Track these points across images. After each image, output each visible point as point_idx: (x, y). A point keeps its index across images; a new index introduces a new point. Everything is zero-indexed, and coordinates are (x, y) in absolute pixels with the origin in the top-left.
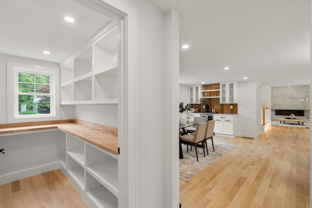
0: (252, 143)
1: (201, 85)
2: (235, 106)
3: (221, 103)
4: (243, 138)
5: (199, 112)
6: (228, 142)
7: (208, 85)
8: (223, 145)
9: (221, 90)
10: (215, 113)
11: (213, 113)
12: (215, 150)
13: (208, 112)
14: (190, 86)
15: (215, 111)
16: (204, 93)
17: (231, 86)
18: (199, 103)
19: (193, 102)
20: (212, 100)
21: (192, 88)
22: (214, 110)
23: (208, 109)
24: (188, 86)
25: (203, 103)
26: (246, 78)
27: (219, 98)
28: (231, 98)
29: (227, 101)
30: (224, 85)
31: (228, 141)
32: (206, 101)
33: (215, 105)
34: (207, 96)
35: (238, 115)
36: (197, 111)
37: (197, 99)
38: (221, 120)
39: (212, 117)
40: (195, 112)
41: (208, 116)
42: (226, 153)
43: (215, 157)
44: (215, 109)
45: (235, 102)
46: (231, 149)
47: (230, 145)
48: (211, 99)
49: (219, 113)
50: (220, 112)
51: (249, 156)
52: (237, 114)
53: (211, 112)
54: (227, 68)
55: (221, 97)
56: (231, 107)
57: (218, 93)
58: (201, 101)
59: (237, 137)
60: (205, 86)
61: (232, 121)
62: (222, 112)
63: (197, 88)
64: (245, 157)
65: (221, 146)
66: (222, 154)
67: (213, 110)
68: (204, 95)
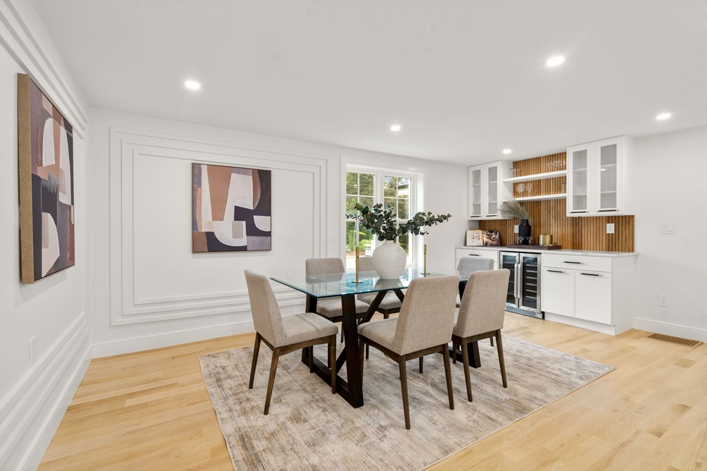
0: (686, 364)
1: (506, 162)
2: (625, 223)
3: (569, 215)
4: (656, 336)
5: (501, 243)
6: (585, 351)
7: (528, 160)
8: (556, 361)
9: (569, 173)
10: (549, 248)
11: (542, 248)
12: (509, 383)
13: (525, 243)
14: (471, 166)
15: (551, 243)
16: (515, 185)
17: (609, 154)
18: (499, 217)
19: (482, 215)
20: (543, 207)
21: (477, 174)
22: (548, 237)
23: (528, 237)
24: (468, 167)
25: (512, 216)
26: (664, 116)
27: (564, 201)
28: (608, 197)
29: (593, 208)
30: (581, 156)
31: (588, 347)
32: (521, 208)
33: (553, 222)
34: (525, 193)
35: (636, 256)
36: (494, 243)
37: (492, 206)
38: (567, 271)
39: (536, 260)
40: (486, 245)
41: (524, 258)
42: (550, 401)
43: (493, 415)
44: (552, 236)
45: (622, 210)
46: (582, 383)
47: (587, 362)
48: (538, 202)
49: (566, 248)
50: (570, 244)
51: (660, 435)
52: (633, 251)
53: (536, 244)
54: (555, 61)
55: (569, 195)
56: (610, 229)
57: (560, 183)
58: (503, 212)
59: (631, 333)
60: (519, 166)
61: (609, 276)
62: (577, 245)
63: (493, 172)
64: (638, 432)
65: (547, 364)
66: (532, 405)
67: (543, 240)
68: (515, 193)
